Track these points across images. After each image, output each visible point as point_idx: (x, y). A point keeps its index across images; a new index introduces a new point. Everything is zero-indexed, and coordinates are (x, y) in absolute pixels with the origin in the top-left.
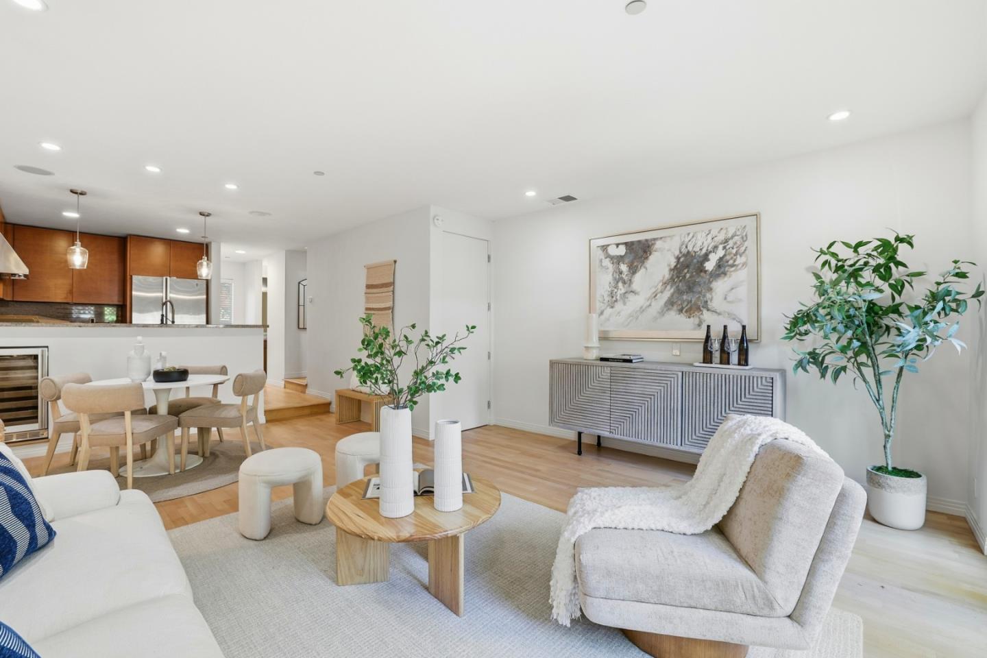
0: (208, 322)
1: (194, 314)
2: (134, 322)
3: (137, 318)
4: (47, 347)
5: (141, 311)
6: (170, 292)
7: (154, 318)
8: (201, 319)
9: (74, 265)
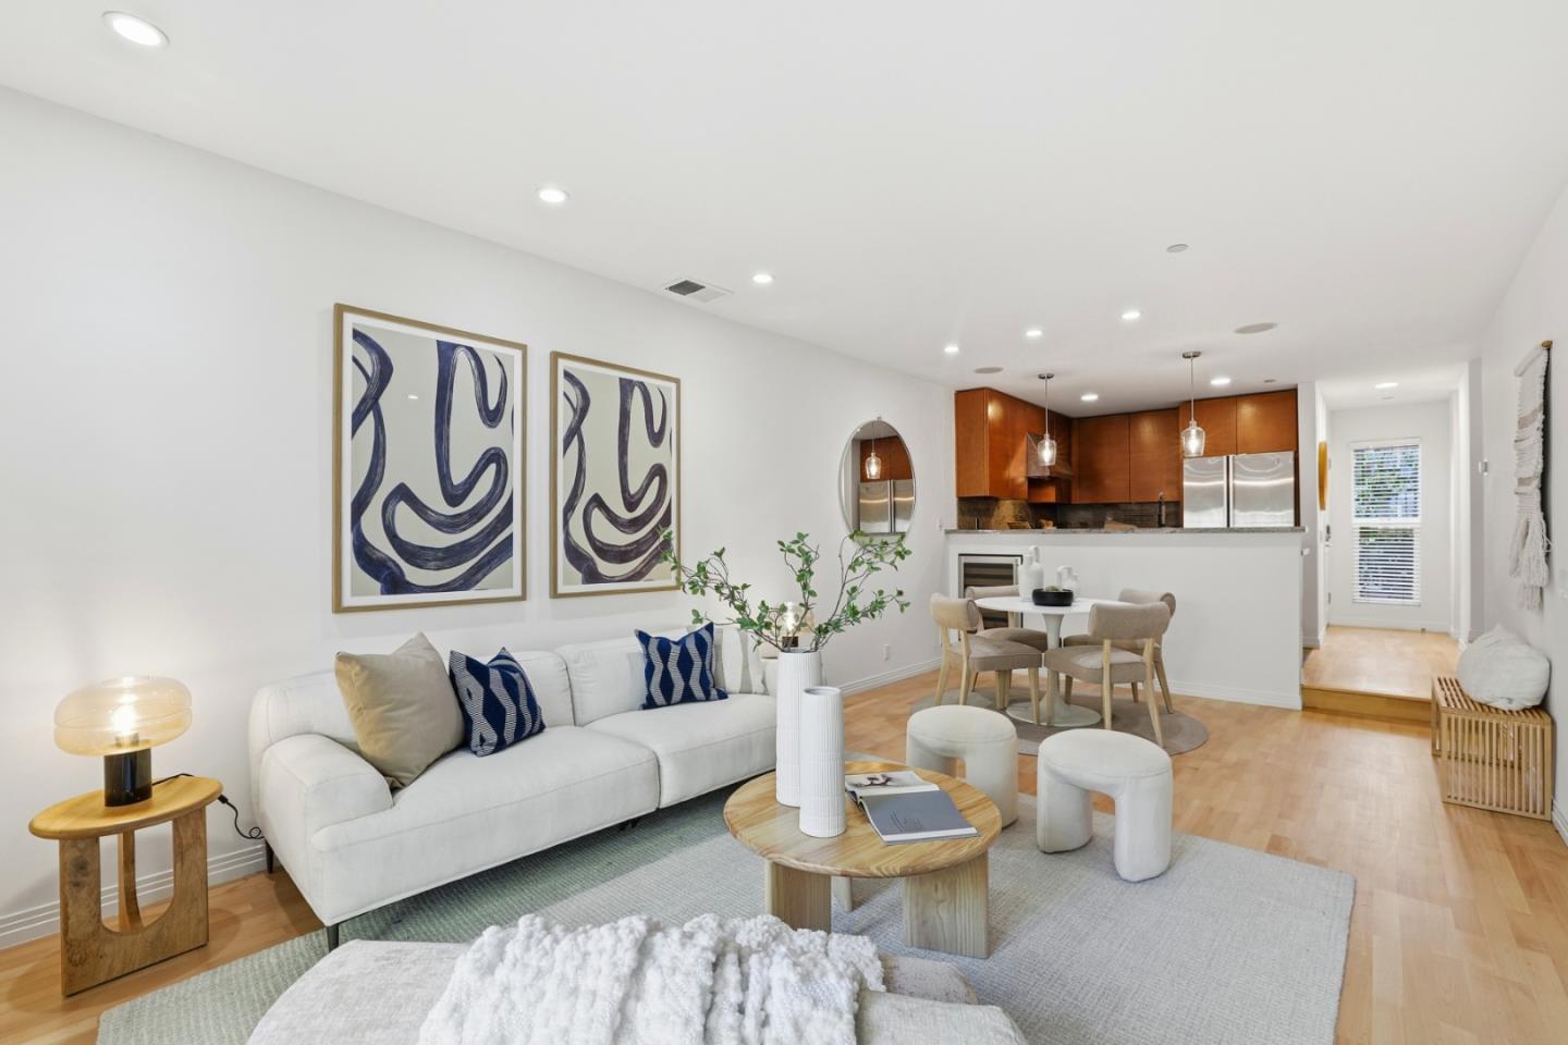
0: (1297, 521)
1: (1273, 509)
2: (1186, 525)
3: (1190, 519)
4: (1021, 556)
5: (1196, 509)
6: (1234, 478)
7: (1215, 518)
8: (1285, 518)
9: (1043, 462)
